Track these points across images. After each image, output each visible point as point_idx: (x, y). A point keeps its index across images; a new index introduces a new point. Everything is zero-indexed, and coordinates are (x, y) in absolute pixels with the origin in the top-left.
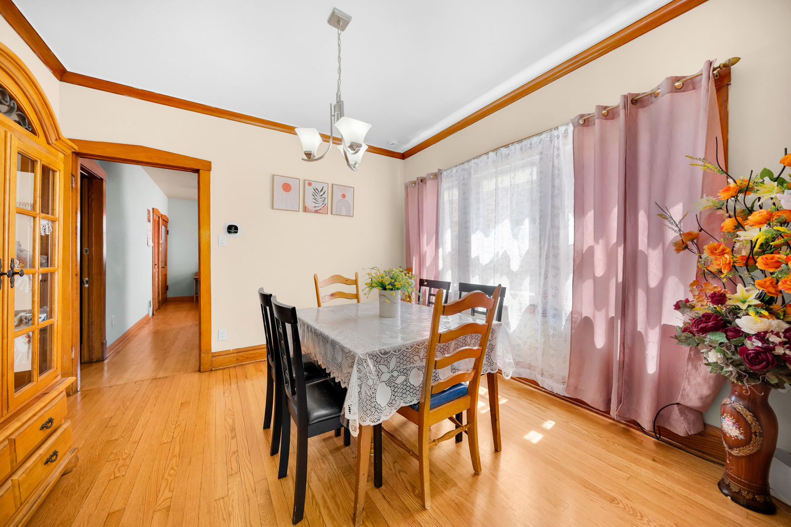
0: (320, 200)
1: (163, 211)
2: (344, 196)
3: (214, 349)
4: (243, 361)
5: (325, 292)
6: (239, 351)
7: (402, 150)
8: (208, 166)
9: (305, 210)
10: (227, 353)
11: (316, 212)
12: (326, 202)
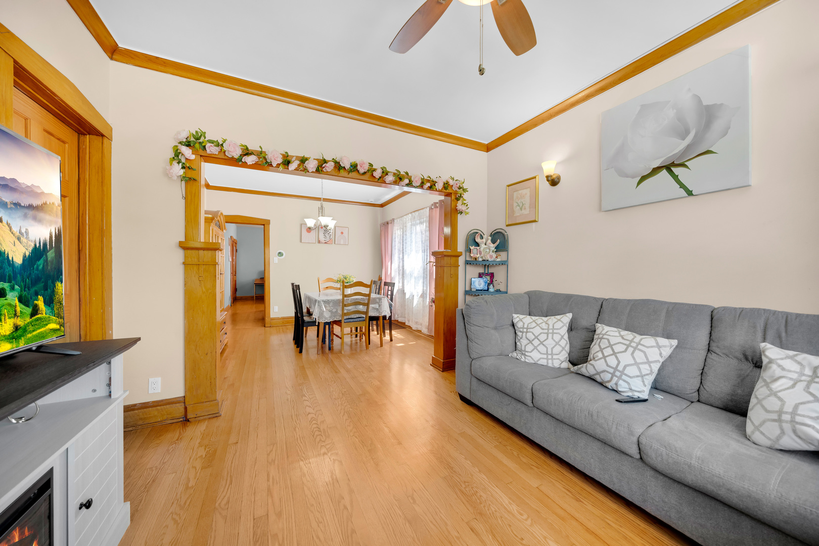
0: (328, 236)
1: (235, 237)
2: (342, 233)
3: (272, 316)
4: (285, 324)
5: (323, 286)
6: (283, 318)
7: (380, 202)
8: (268, 222)
9: (319, 242)
10: (278, 319)
11: (326, 243)
12: (331, 237)
